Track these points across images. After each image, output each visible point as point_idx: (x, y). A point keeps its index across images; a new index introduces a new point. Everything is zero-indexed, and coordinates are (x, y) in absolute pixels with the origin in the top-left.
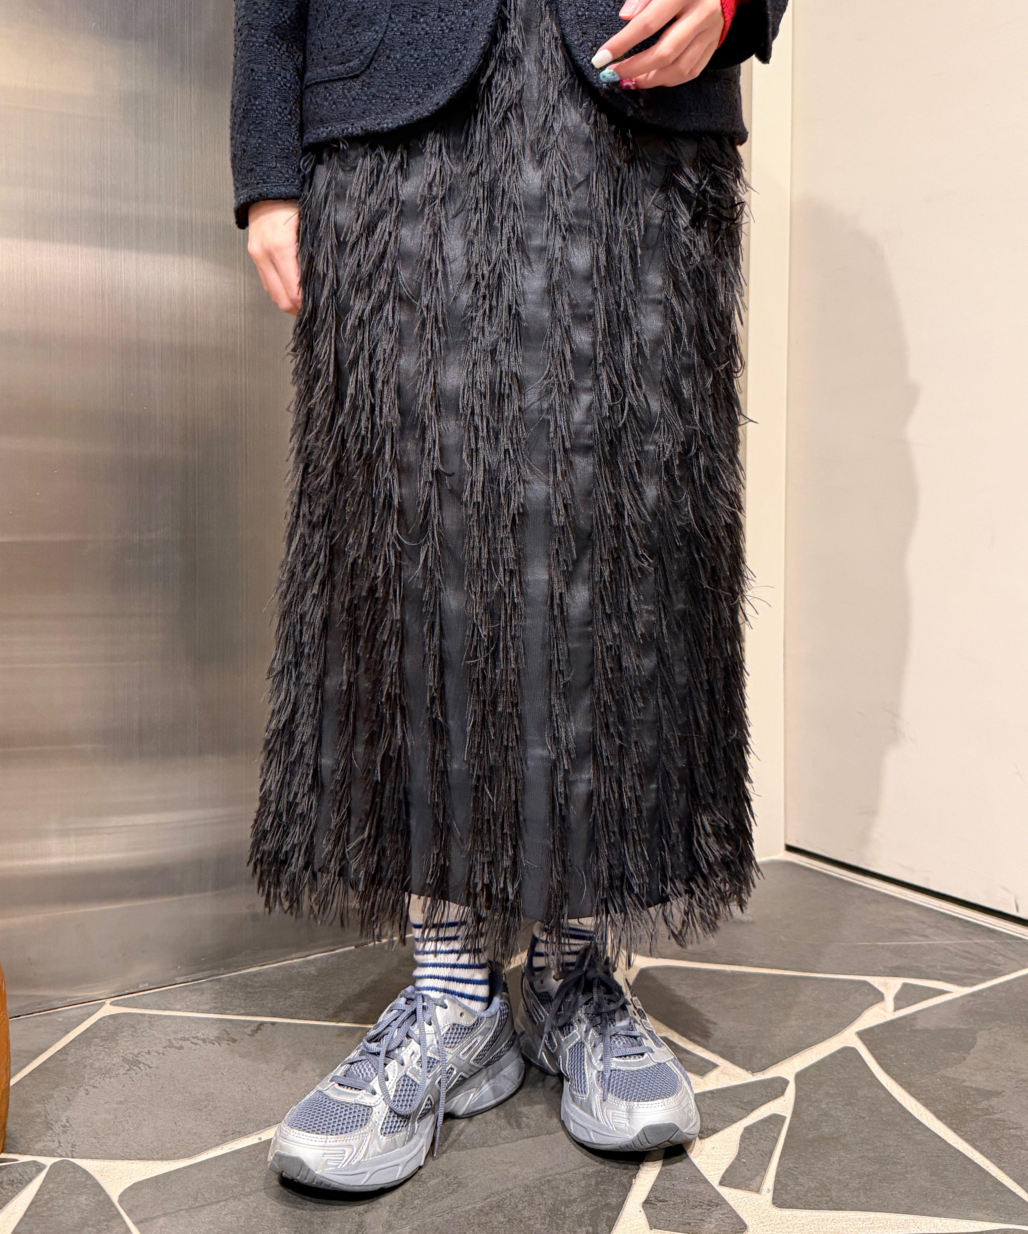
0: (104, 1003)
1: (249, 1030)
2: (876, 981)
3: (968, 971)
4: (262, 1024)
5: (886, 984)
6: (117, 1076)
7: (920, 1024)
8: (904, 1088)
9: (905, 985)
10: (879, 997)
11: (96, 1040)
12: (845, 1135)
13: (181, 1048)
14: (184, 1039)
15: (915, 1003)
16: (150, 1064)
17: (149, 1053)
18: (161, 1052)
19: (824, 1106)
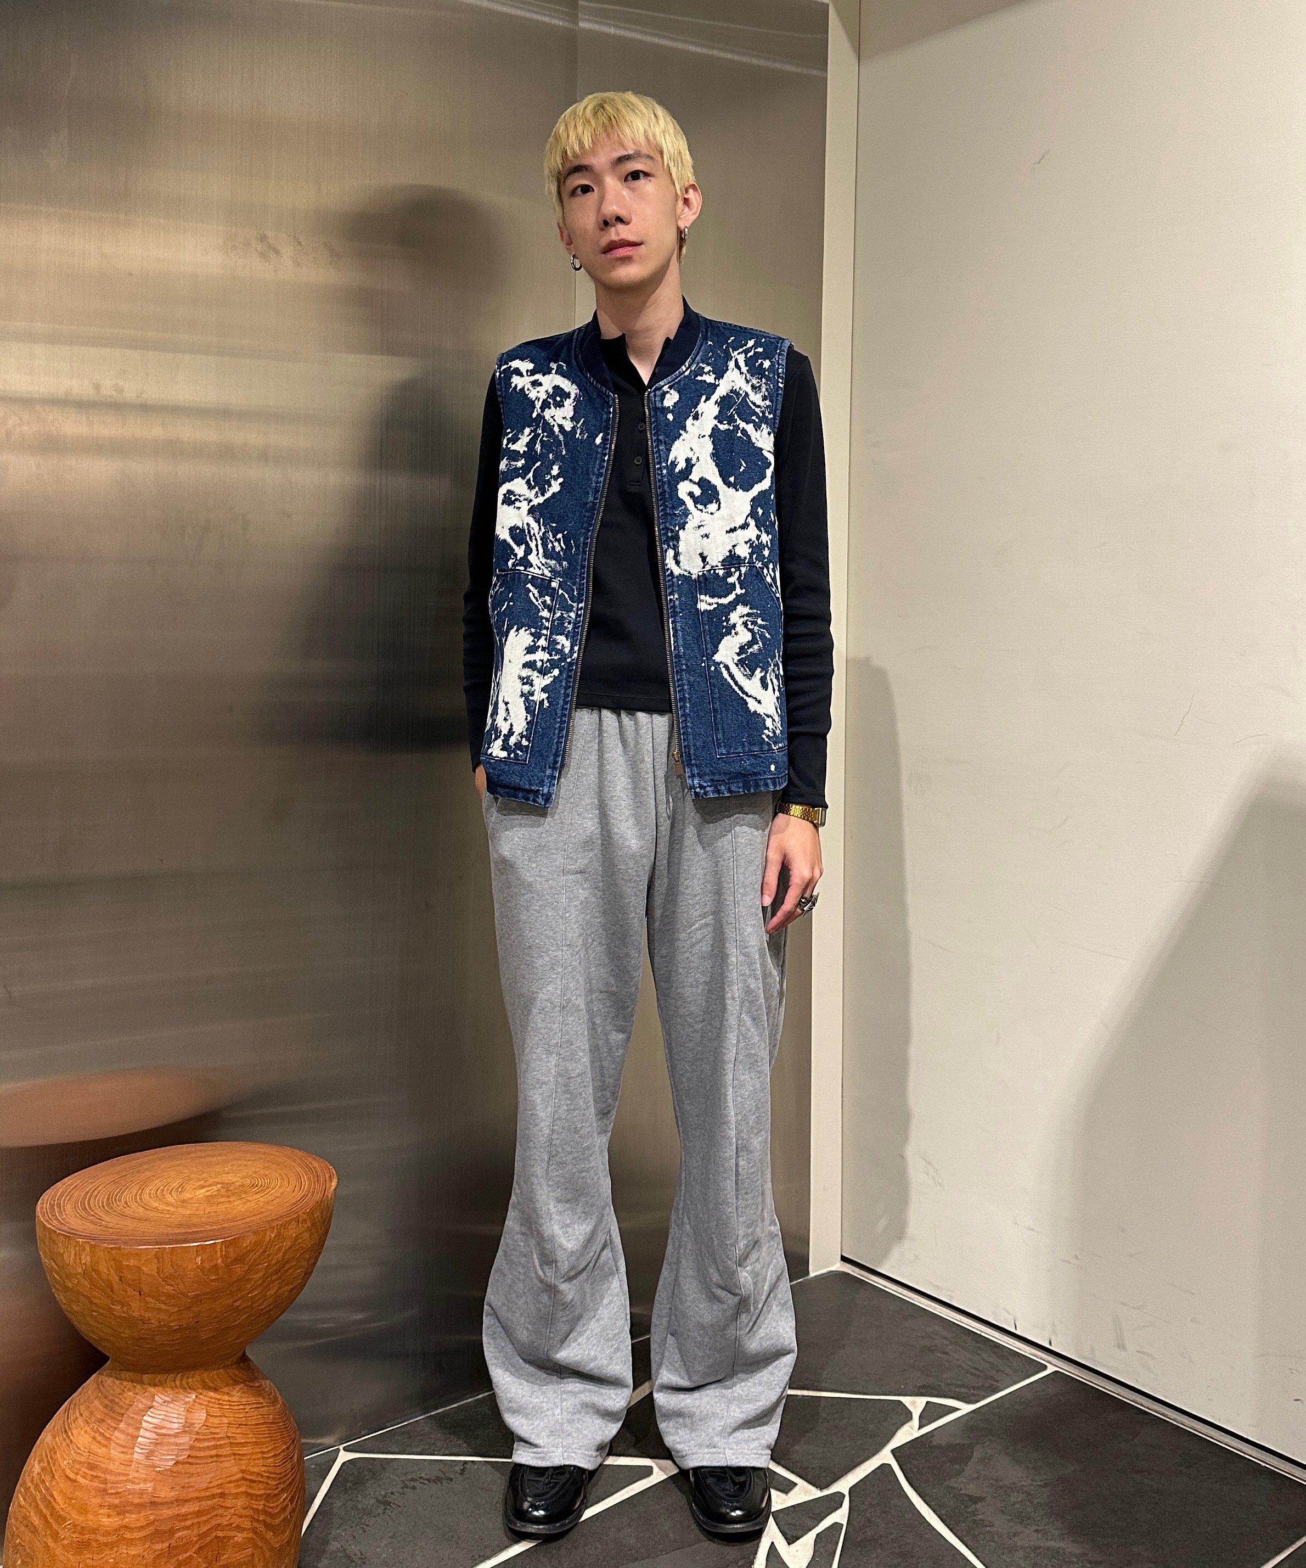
0: (338, 1450)
1: (458, 1469)
2: (906, 1400)
3: (974, 1388)
4: (465, 1462)
5: (914, 1403)
6: (379, 1514)
7: (936, 1441)
8: (921, 1497)
9: (928, 1403)
10: (908, 1416)
11: (349, 1484)
12: (881, 1536)
13: (414, 1488)
14: (413, 1480)
15: (935, 1421)
16: (396, 1502)
17: (392, 1493)
18: (401, 1492)
19: (868, 1515)
